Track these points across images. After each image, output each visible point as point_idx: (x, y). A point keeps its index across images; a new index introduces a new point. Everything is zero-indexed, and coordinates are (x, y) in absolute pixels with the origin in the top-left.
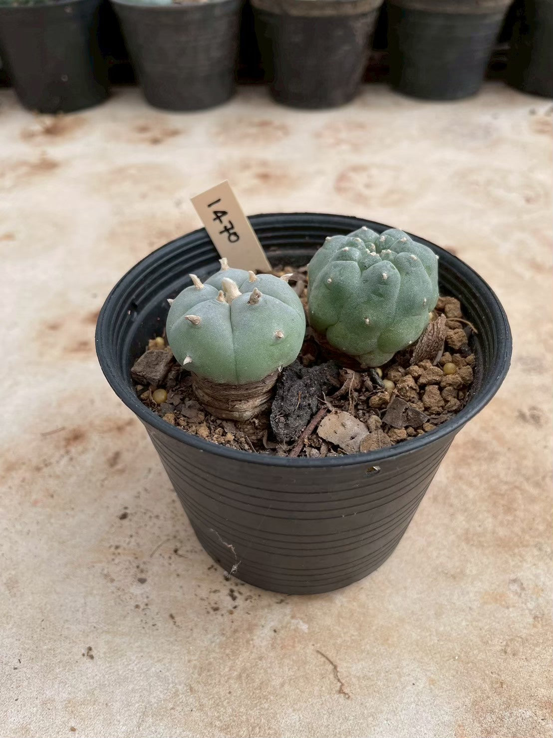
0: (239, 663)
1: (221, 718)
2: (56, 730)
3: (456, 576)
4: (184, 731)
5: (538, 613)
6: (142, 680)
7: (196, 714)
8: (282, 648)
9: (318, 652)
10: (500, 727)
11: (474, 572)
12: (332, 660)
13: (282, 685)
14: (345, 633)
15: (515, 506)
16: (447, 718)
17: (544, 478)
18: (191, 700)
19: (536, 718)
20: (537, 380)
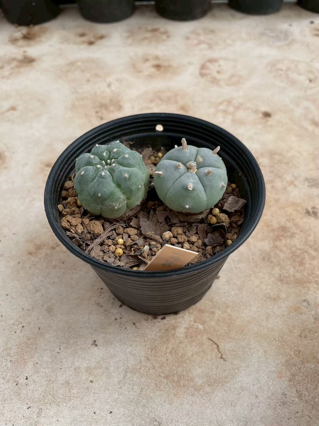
0: (170, 345)
1: (164, 372)
2: (83, 382)
3: (276, 299)
4: (146, 379)
5: (316, 317)
6: (123, 355)
7: (152, 371)
8: (191, 337)
9: (209, 339)
10: (299, 373)
11: (284, 296)
12: (216, 343)
13: (192, 355)
14: (222, 329)
15: (305, 261)
16: (273, 369)
18: (148, 364)
19: (316, 368)
20: (316, 191)
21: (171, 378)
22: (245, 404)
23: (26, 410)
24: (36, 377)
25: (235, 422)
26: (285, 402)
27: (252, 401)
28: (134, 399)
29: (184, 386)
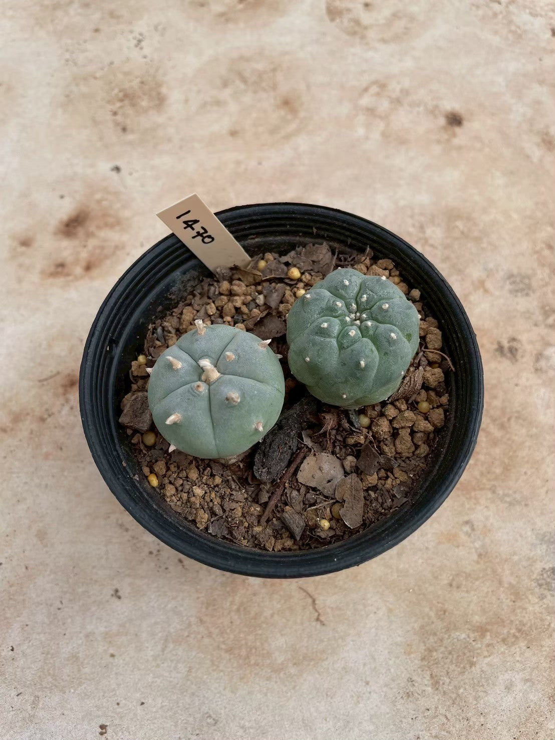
0: (237, 598)
1: (226, 642)
2: (100, 657)
4: (198, 653)
5: (482, 551)
6: (162, 614)
7: (207, 641)
9: (300, 588)
10: (440, 646)
12: (311, 594)
13: (272, 616)
16: (399, 639)
17: (509, 419)
18: (201, 629)
19: (468, 640)
20: (522, 303)
21: (236, 652)
22: (349, 696)
23: (15, 697)
24: (26, 647)
25: (331, 722)
26: (410, 693)
27: (360, 690)
28: (177, 684)
29: (257, 664)
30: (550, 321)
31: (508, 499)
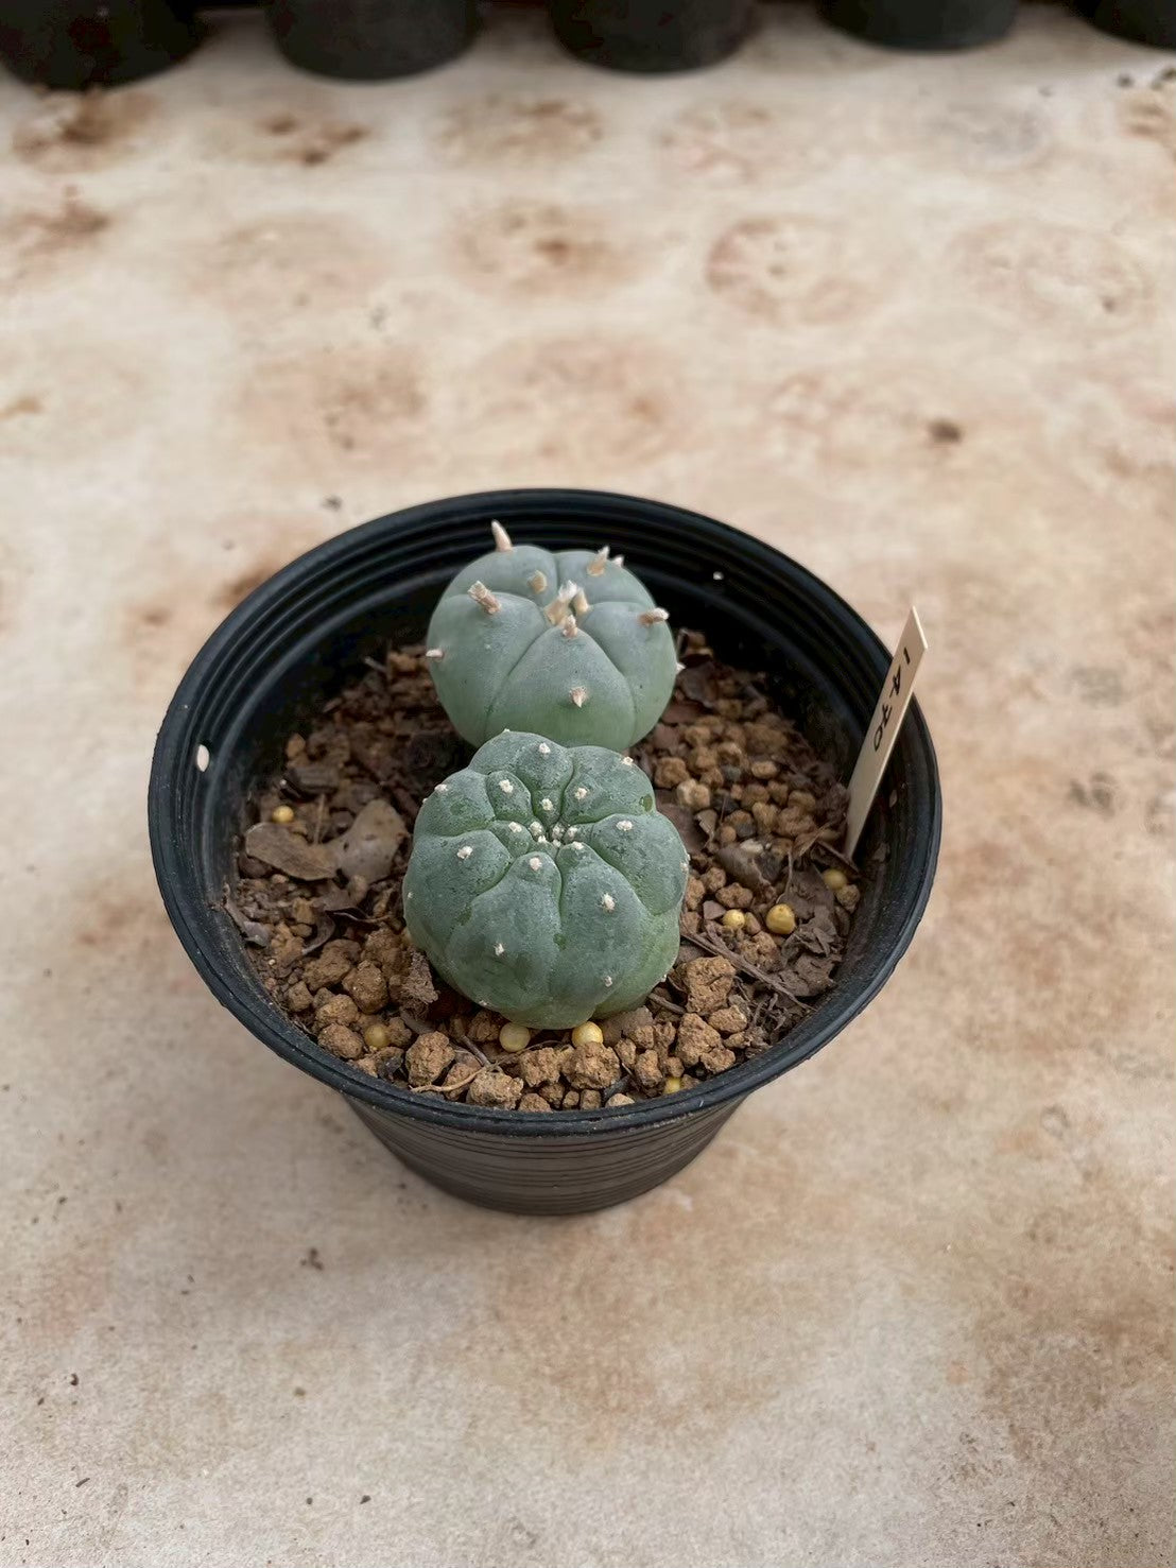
0: (576, 1267)
1: (552, 1361)
2: (272, 1396)
3: (950, 1106)
4: (491, 1385)
5: (1090, 1167)
6: (412, 1302)
7: (510, 1357)
8: (649, 1239)
10: (1024, 1364)
11: (982, 1096)
13: (653, 1302)
14: (757, 1211)
15: (1058, 971)
16: (931, 1350)
17: (1112, 917)
18: (498, 1333)
19: (1083, 1349)
20: (1108, 717)
21: (577, 1381)
22: (832, 1474)
23: (73, 1488)
24: (106, 1377)
25: (795, 1535)
26: (969, 1468)
27: (856, 1463)
28: (446, 1454)
29: (621, 1408)
30: (1167, 745)
31: (1131, 1065)
